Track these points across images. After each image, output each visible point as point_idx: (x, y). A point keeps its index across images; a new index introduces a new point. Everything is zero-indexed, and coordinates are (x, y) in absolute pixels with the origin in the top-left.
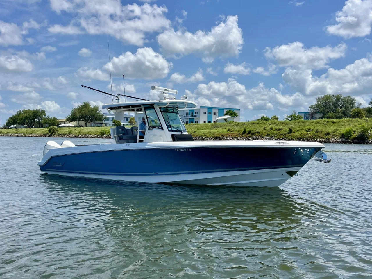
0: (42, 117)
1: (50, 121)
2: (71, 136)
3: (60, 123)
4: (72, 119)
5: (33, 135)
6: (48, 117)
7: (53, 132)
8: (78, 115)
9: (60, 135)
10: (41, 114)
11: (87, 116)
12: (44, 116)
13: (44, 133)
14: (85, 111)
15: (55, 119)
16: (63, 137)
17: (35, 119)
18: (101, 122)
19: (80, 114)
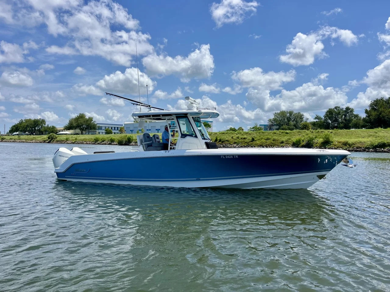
0: (42, 126)
1: (49, 129)
2: (69, 142)
3: (58, 131)
4: (68, 128)
5: (33, 141)
6: (48, 126)
7: (52, 138)
8: (75, 125)
9: (59, 141)
10: (41, 123)
11: (83, 125)
12: (44, 124)
13: (44, 140)
14: (81, 121)
15: (54, 127)
16: (61, 143)
17: (35, 127)
18: (95, 131)
19: (76, 124)
